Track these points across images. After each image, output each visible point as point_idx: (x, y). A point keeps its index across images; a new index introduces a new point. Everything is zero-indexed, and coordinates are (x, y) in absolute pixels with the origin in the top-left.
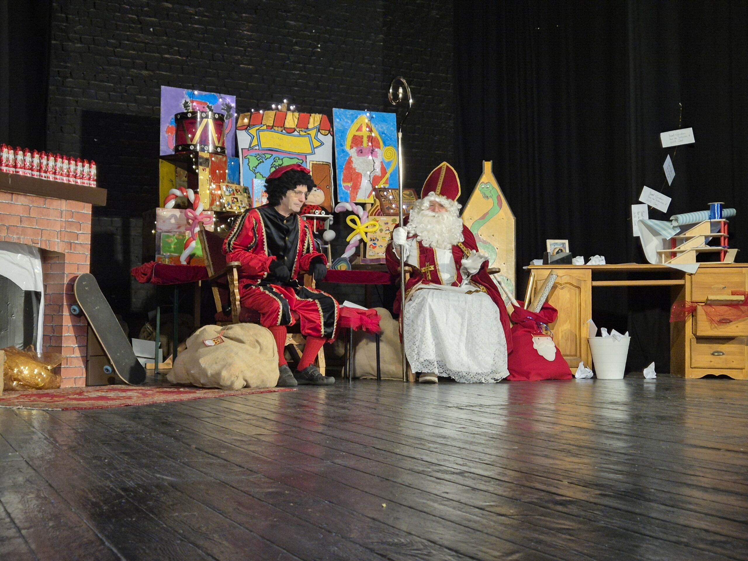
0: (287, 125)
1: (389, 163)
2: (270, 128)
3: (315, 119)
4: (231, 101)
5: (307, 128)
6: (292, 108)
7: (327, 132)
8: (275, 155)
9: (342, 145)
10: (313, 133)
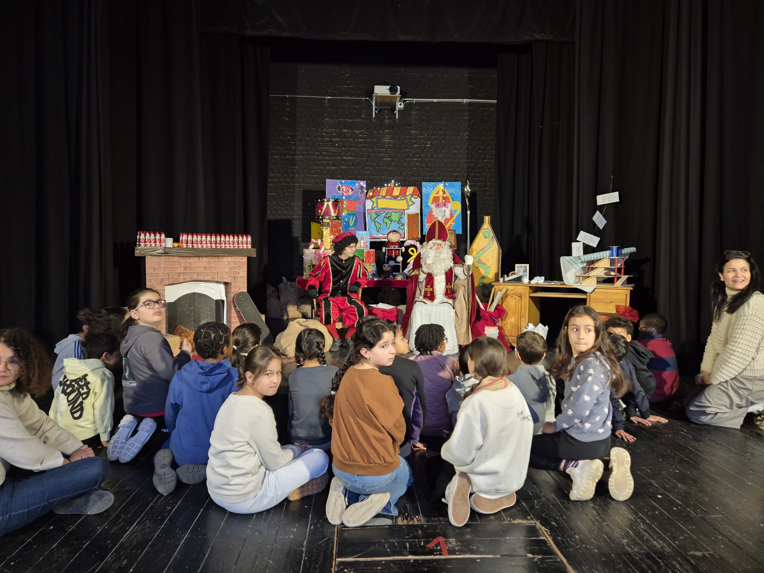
0: (393, 195)
1: (456, 211)
2: (384, 197)
3: (410, 190)
4: (363, 184)
5: (405, 195)
6: (397, 185)
7: (417, 196)
8: (386, 211)
10: (409, 198)
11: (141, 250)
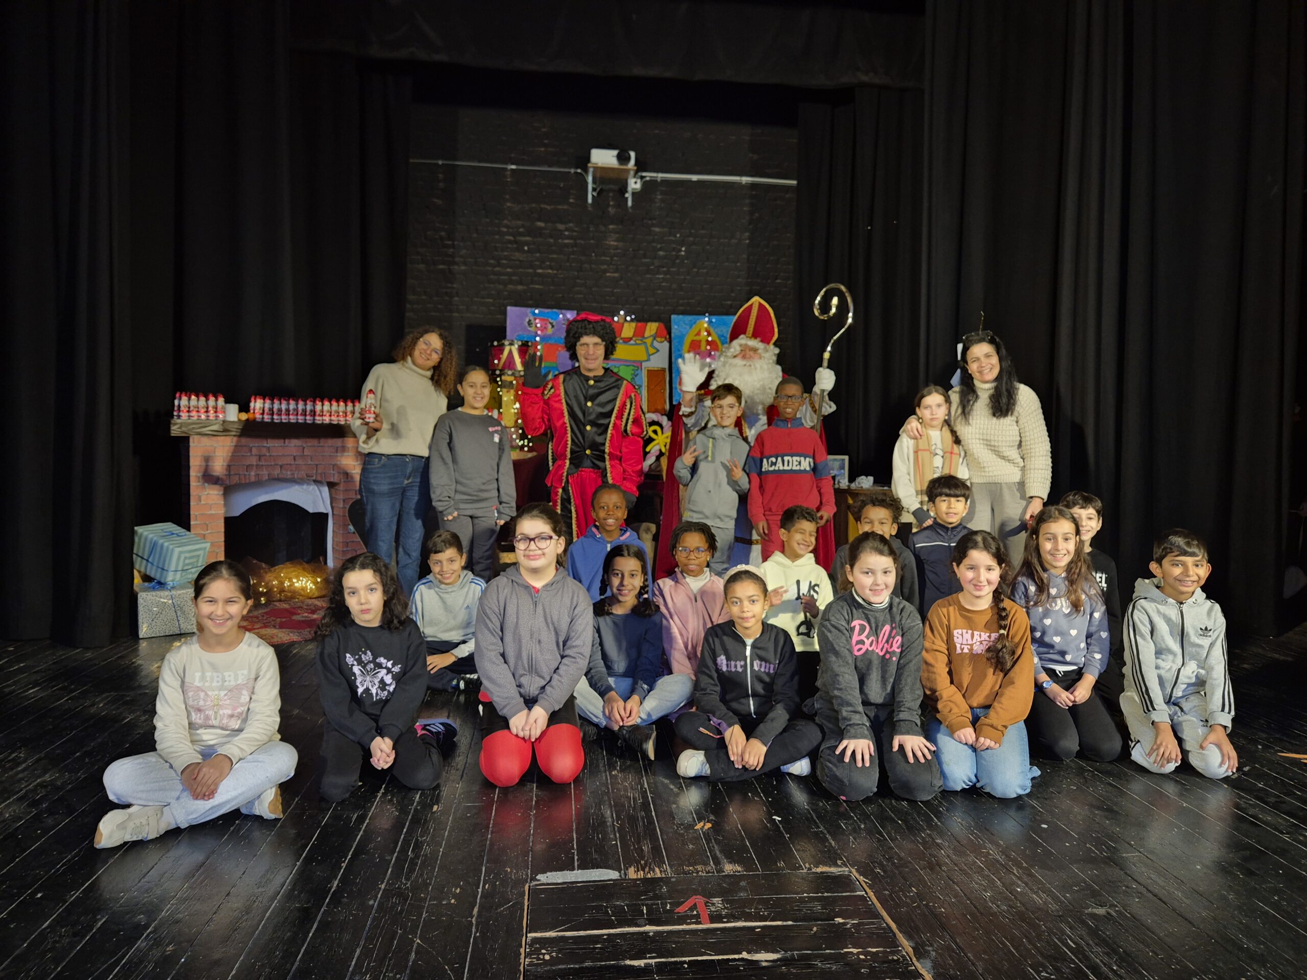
3: (652, 328)
5: (644, 337)
6: (628, 318)
7: (663, 339)
9: (679, 350)
10: (649, 341)
11: (182, 425)
